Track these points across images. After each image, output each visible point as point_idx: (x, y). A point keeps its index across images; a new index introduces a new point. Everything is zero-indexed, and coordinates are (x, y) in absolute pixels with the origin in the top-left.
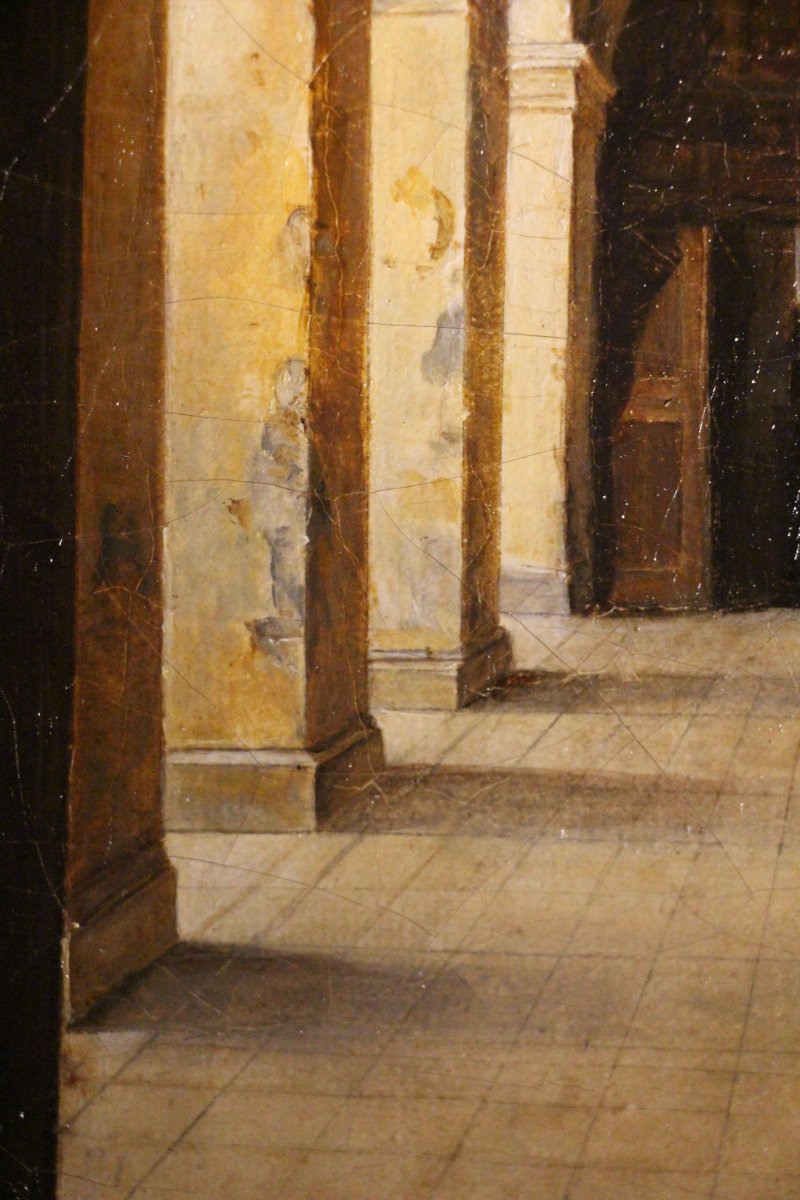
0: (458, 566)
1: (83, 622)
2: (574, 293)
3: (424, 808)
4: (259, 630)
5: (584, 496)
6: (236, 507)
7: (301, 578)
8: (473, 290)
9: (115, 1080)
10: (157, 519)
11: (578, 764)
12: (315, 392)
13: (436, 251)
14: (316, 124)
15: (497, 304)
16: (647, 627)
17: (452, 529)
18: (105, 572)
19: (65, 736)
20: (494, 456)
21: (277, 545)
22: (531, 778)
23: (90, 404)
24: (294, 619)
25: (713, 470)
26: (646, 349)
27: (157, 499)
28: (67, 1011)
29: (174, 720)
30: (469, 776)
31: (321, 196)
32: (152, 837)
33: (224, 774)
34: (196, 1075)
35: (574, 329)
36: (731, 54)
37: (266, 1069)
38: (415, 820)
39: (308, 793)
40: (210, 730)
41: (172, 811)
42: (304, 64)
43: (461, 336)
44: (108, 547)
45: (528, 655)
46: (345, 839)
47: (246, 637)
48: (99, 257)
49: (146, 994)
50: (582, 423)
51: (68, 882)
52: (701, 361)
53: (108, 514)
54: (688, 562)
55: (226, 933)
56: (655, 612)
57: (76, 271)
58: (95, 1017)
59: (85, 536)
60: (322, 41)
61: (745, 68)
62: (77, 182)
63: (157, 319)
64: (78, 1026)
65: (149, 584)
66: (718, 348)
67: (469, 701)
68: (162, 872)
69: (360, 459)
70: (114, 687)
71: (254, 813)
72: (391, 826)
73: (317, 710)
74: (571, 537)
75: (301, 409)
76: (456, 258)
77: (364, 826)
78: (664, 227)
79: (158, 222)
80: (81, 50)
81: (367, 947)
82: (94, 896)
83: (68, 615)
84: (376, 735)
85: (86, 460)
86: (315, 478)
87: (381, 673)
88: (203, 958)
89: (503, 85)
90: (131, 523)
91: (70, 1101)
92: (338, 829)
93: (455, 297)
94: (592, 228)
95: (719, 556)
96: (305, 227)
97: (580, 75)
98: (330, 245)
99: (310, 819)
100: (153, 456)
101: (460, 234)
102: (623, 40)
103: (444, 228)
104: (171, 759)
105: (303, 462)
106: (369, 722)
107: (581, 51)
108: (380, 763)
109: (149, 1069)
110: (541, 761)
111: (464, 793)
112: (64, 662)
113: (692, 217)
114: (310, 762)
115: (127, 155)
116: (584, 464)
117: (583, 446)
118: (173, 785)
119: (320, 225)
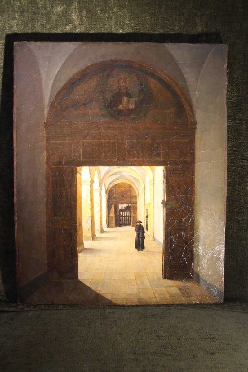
0: (100, 225)
1: (78, 229)
2: (106, 208)
3: (99, 239)
4: (88, 229)
5: (107, 221)
6: (87, 222)
7: (91, 226)
8: (100, 209)
9: (81, 256)
11: (108, 237)
13: (98, 206)
15: (102, 209)
16: (112, 228)
17: (100, 223)
18: (79, 226)
19: (77, 236)
20: (102, 218)
22: (105, 237)
23: (78, 216)
25: (115, 219)
26: (110, 212)
27: (82, 221)
28: (78, 252)
29: (84, 235)
30: (101, 237)
31: (91, 203)
32: (83, 242)
33: (87, 238)
34: (86, 256)
35: (106, 211)
37: (90, 255)
38: (98, 240)
39: (92, 239)
40: (86, 235)
43: (100, 211)
44: (79, 225)
45: (104, 230)
46: (94, 241)
48: (78, 207)
49: (83, 251)
50: (107, 216)
51: (78, 244)
52: (114, 212)
53: (79, 223)
54: (114, 224)
56: (112, 227)
57: (77, 209)
58: (80, 252)
59: (78, 224)
60: (91, 194)
61: (115, 195)
62: (77, 203)
63: (82, 211)
64: (79, 253)
66: (115, 212)
67: (101, 233)
68: (83, 244)
69: (94, 219)
70: (80, 233)
73: (92, 234)
74: (107, 223)
75: (90, 216)
76: (99, 207)
77: (95, 241)
78: (111, 204)
79: (81, 205)
80: (76, 196)
81: (96, 248)
82: (79, 245)
83: (77, 229)
84: (96, 235)
85: (78, 219)
87: (96, 231)
88: (86, 249)
89: (101, 196)
91: (78, 258)
93: (99, 209)
94: (107, 205)
95: (115, 224)
96: (90, 205)
97: (106, 196)
98: (92, 206)
99: (92, 240)
102: (108, 194)
103: (98, 205)
104: (84, 237)
107: (106, 194)
108: (96, 237)
109: (83, 255)
110: (105, 236)
111: (101, 239)
112: (77, 232)
113: (113, 204)
114: (92, 237)
115: (80, 202)
116: (107, 219)
117: (107, 217)
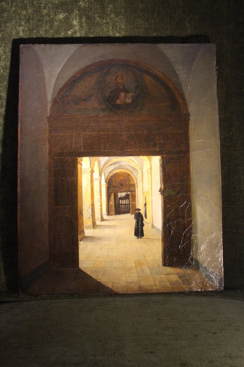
0: (100, 213)
2: (106, 197)
7: (91, 214)
10: (83, 211)
12: (92, 203)
14: (91, 188)
20: (102, 207)
21: (90, 212)
24: (91, 217)
33: (87, 226)
36: (114, 183)
40: (86, 223)
41: (84, 228)
42: (90, 185)
47: (88, 218)
55: (88, 235)
65: (82, 215)
71: (89, 228)
72: (97, 229)
86: (92, 209)
89: (101, 185)
90: (81, 212)
92: (95, 229)
100: (82, 208)
101: (99, 194)
105: (91, 208)
106: (95, 222)
114: (92, 225)
116: (107, 207)
118: (84, 227)
119: (91, 194)
